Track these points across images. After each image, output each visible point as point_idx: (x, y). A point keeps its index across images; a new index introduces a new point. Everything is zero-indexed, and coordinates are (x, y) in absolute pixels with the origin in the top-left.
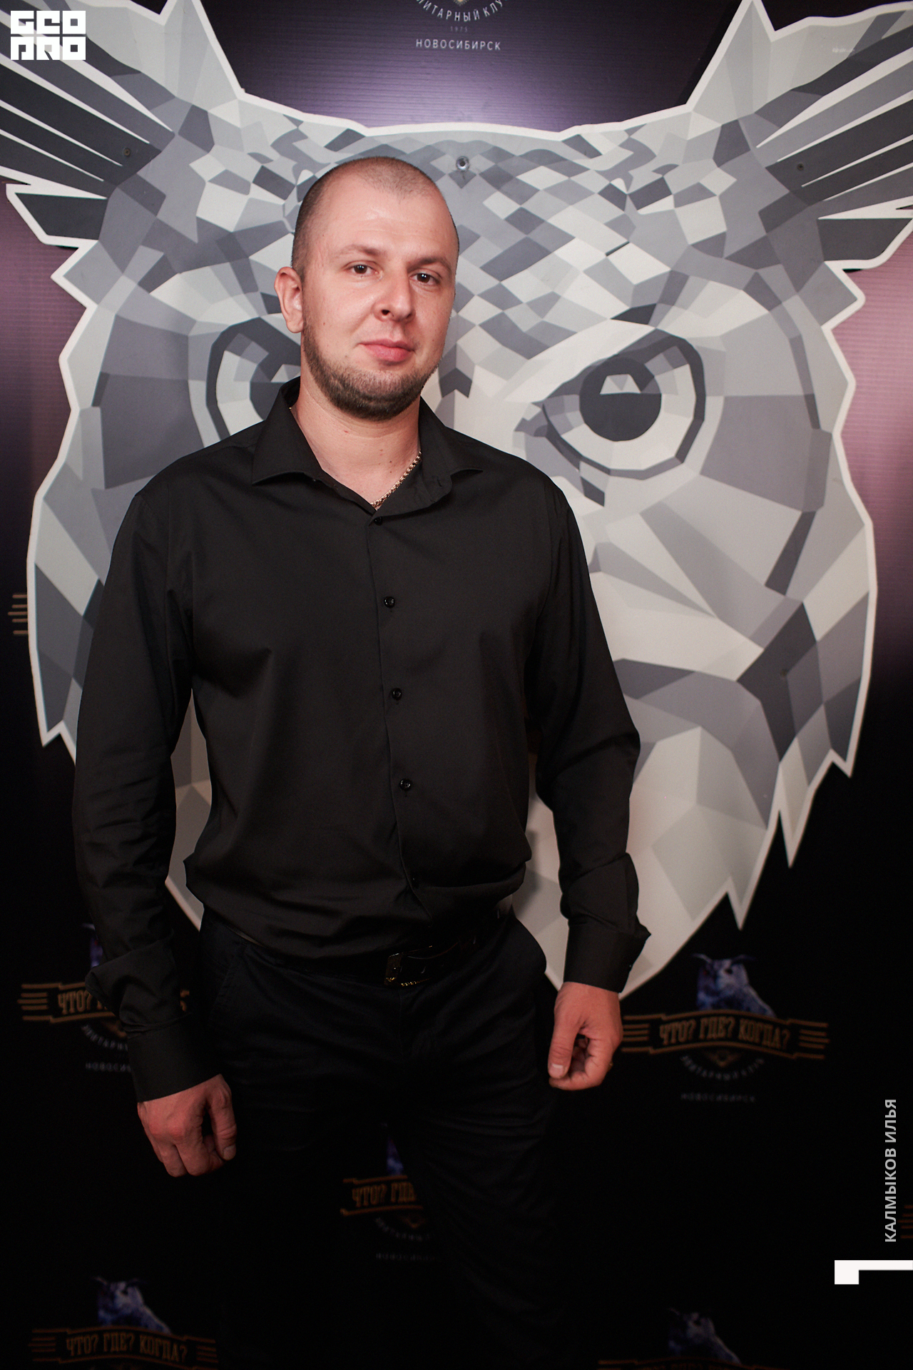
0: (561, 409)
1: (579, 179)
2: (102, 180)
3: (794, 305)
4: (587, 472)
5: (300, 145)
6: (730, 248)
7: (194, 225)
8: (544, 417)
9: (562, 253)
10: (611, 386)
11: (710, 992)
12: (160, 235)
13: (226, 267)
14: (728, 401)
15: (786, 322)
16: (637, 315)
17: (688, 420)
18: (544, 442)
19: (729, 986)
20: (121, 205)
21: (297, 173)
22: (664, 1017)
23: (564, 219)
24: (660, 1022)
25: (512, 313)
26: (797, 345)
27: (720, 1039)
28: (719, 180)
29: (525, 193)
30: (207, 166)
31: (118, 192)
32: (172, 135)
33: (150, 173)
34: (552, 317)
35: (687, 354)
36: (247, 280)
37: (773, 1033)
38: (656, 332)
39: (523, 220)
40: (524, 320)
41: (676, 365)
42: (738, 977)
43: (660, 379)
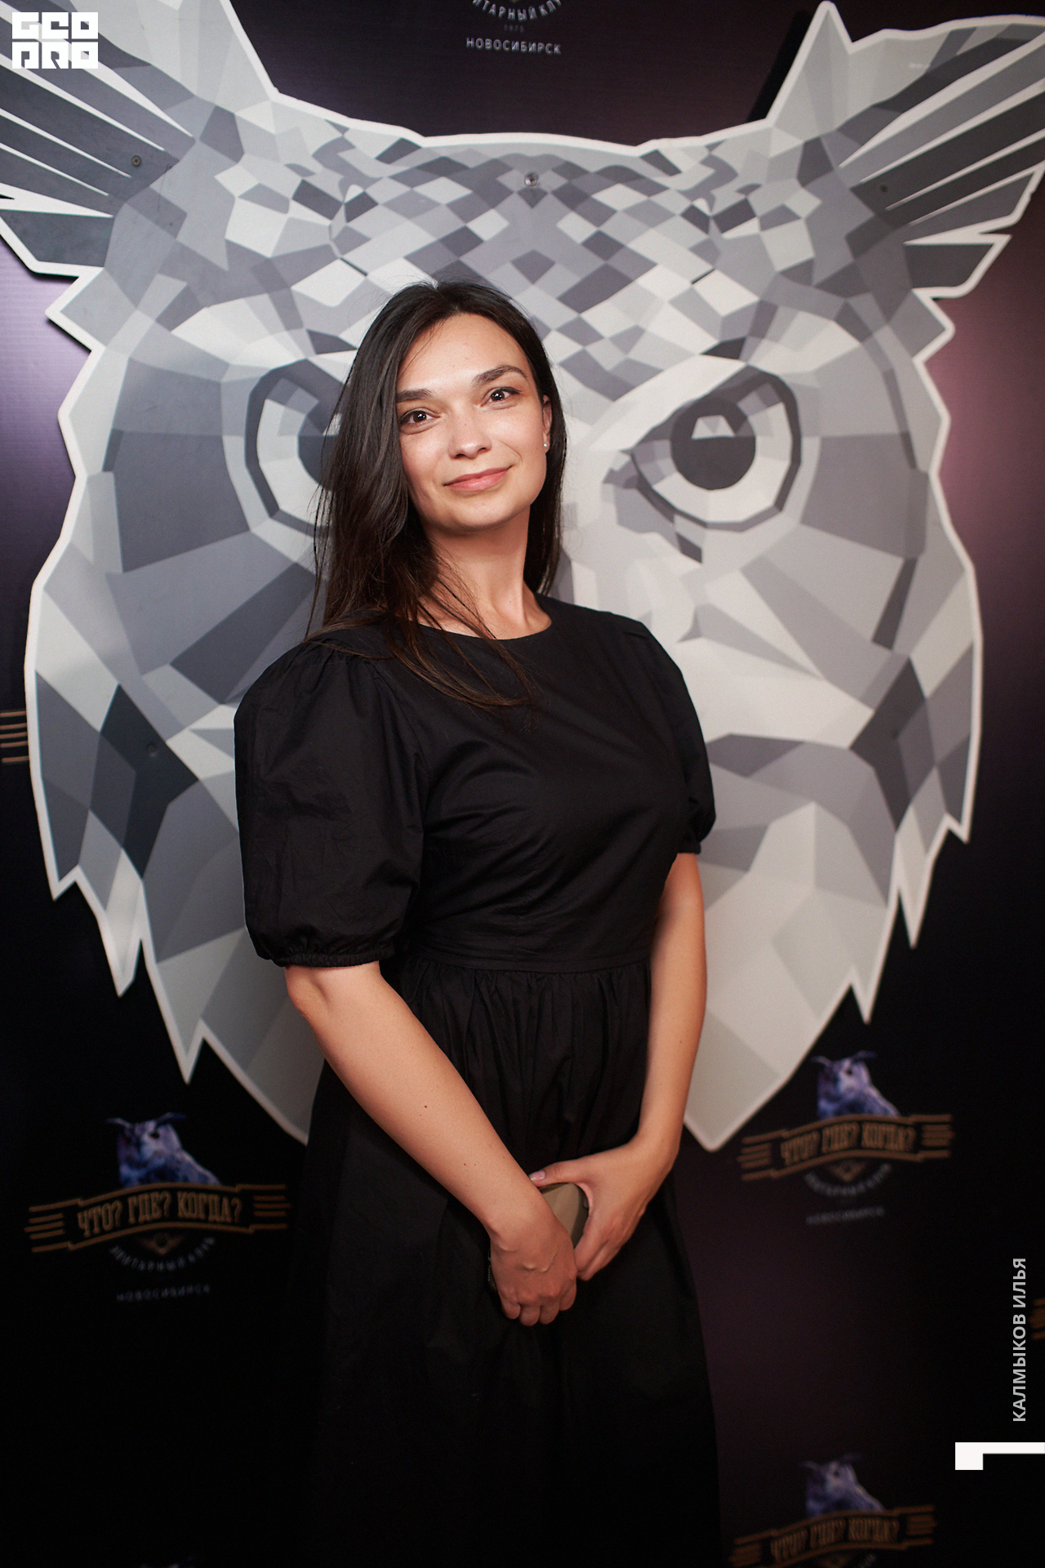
0: (651, 457)
1: (658, 199)
2: (106, 194)
3: (886, 336)
4: (682, 526)
5: (346, 155)
6: (819, 276)
7: (223, 249)
8: (632, 466)
9: (645, 281)
10: (707, 429)
11: (833, 1098)
12: (181, 261)
14: (827, 444)
15: (877, 354)
16: (727, 349)
17: (784, 466)
18: (635, 495)
19: (851, 1089)
20: (130, 225)
21: (344, 188)
22: (784, 1133)
23: (644, 243)
24: (781, 1140)
25: (594, 350)
26: (890, 379)
27: (845, 1150)
28: (804, 202)
29: (601, 214)
30: (236, 179)
31: (126, 210)
32: (192, 141)
33: (165, 186)
34: (639, 353)
35: (779, 390)
36: (289, 315)
37: (896, 1134)
38: (749, 369)
39: (601, 245)
40: (606, 357)
41: (769, 404)
42: (859, 1077)
43: (755, 420)
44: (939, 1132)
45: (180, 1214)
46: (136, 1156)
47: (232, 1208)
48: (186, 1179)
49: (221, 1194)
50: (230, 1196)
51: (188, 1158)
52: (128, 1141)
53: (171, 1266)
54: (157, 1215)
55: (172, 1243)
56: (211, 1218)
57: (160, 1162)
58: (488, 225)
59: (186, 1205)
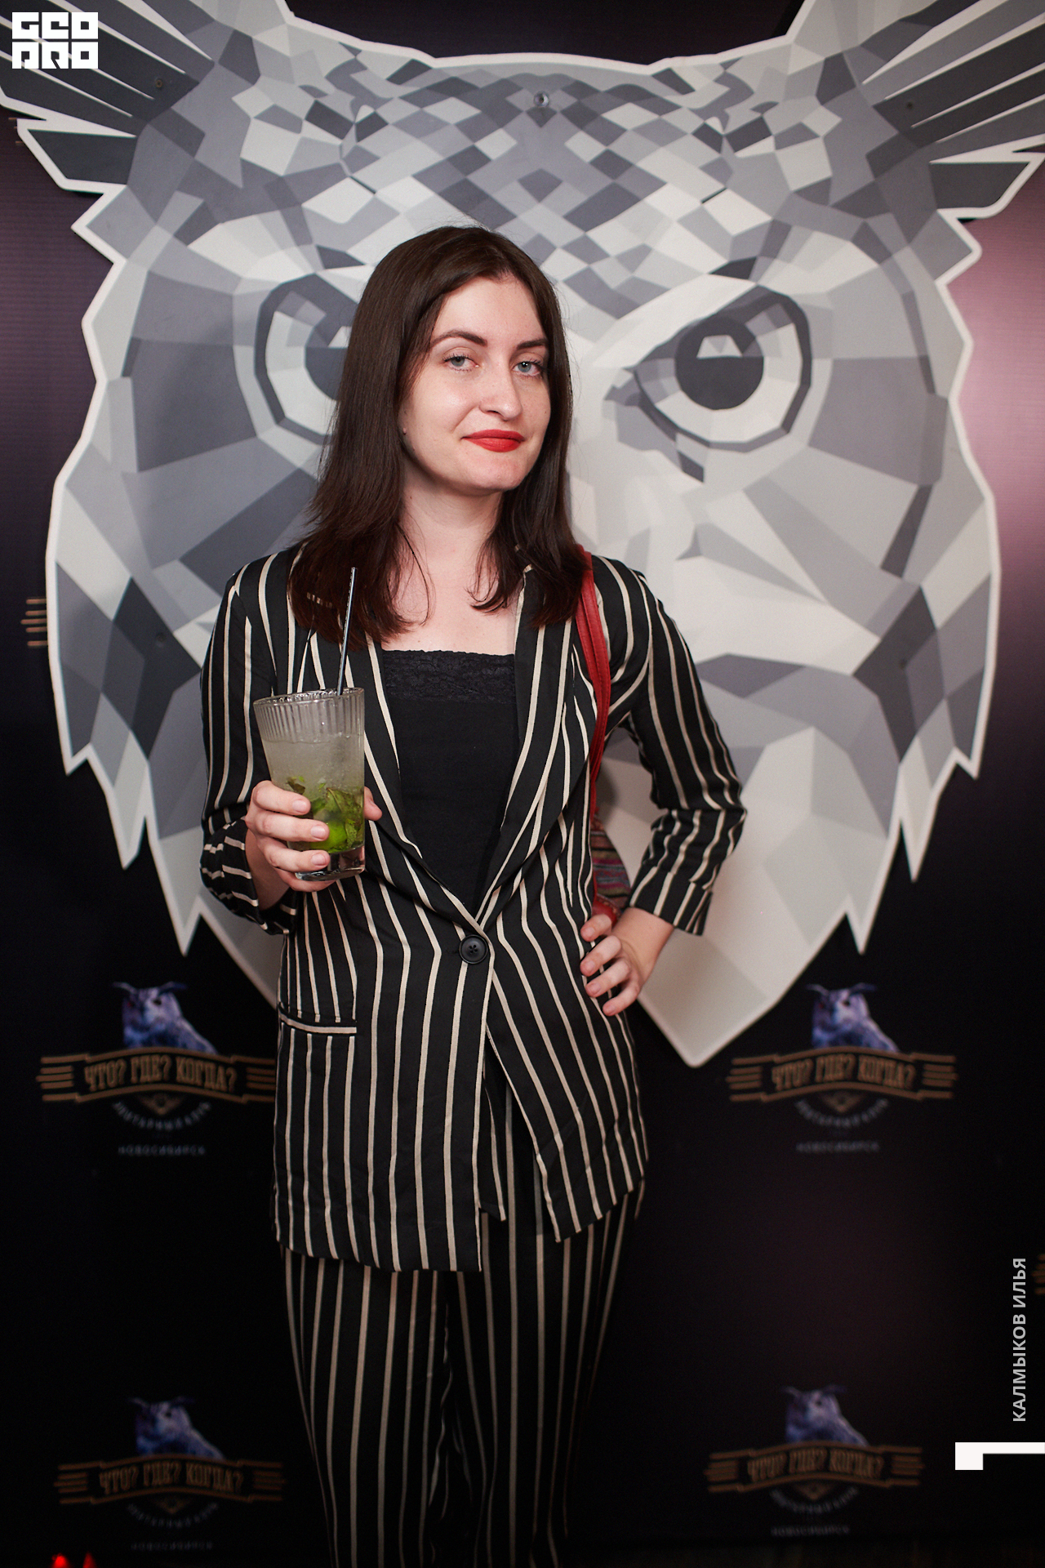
0: (654, 375)
1: (671, 118)
2: (130, 115)
3: (906, 258)
4: (684, 445)
5: (358, 77)
6: (837, 195)
7: (238, 168)
8: (635, 385)
9: (654, 200)
10: (709, 349)
11: (828, 1028)
12: (200, 180)
13: (276, 217)
14: (838, 365)
15: (896, 276)
16: (737, 269)
17: (793, 386)
18: (636, 412)
19: (847, 1021)
20: (152, 145)
21: (355, 108)
22: (776, 1058)
23: (654, 162)
24: (772, 1064)
25: (599, 268)
26: (910, 301)
27: (839, 1081)
28: (823, 120)
29: (611, 133)
30: (252, 100)
31: (149, 131)
32: (211, 65)
33: (187, 108)
34: (644, 272)
35: (791, 311)
36: (299, 230)
37: (895, 1070)
38: (758, 289)
39: (610, 164)
40: (612, 275)
41: (779, 324)
42: (857, 1009)
43: (762, 340)
44: (941, 1073)
45: (178, 1078)
46: (139, 1020)
47: (227, 1078)
48: (184, 1046)
49: (217, 1063)
50: (226, 1066)
51: (187, 1026)
52: (133, 1005)
53: (169, 1126)
54: (157, 1076)
55: (171, 1104)
56: (207, 1084)
57: (161, 1027)
58: (495, 145)
59: (185, 1070)
